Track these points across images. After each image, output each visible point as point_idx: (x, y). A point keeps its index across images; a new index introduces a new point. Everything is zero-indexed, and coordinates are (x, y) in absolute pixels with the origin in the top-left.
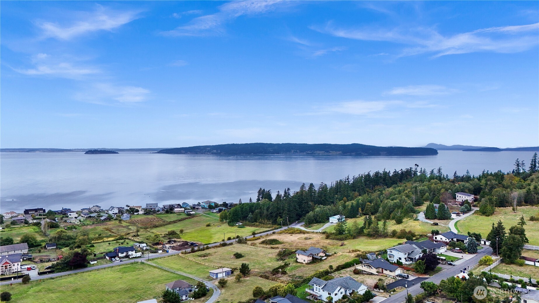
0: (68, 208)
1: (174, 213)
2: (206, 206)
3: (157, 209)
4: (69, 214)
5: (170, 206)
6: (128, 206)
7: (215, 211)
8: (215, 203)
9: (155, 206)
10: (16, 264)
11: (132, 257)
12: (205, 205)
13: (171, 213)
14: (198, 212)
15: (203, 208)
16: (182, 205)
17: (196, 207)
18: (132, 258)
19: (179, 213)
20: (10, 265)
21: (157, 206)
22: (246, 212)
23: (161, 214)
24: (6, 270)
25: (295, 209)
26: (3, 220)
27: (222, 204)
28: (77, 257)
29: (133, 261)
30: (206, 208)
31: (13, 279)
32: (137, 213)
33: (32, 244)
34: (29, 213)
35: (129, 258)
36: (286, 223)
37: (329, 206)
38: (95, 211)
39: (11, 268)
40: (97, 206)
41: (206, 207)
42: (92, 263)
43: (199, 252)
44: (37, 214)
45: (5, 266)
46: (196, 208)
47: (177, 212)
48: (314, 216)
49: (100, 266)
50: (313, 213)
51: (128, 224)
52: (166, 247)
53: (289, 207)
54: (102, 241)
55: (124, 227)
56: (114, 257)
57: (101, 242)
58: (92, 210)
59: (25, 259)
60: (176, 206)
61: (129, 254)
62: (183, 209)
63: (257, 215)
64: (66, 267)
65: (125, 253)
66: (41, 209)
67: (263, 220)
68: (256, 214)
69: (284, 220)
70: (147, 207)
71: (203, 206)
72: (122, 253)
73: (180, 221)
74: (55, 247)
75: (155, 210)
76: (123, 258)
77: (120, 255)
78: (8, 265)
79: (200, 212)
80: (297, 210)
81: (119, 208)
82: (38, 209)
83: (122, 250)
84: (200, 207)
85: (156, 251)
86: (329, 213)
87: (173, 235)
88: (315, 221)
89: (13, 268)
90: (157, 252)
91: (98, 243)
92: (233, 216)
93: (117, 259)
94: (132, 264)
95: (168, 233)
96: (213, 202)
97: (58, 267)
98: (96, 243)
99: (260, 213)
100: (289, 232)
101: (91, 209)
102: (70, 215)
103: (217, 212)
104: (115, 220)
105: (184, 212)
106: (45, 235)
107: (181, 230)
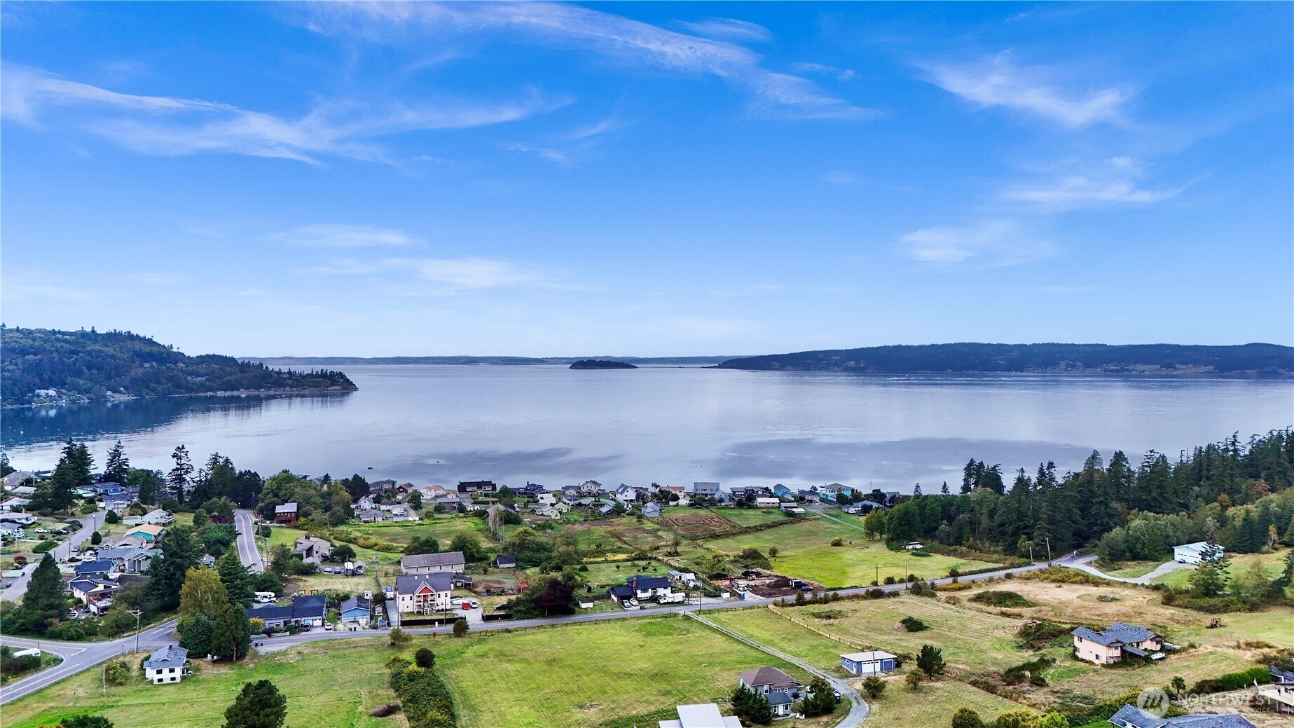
0: (537, 483)
1: (757, 508)
2: (832, 496)
3: (717, 496)
4: (540, 496)
5: (746, 490)
6: (656, 486)
7: (852, 510)
8: (853, 490)
9: (715, 488)
10: (442, 594)
11: (666, 601)
12: (828, 493)
13: (750, 507)
14: (811, 510)
15: (822, 500)
16: (773, 491)
17: (808, 498)
18: (664, 603)
19: (768, 510)
20: (432, 595)
21: (717, 490)
22: (932, 518)
23: (726, 507)
24: (426, 604)
25: (1070, 518)
26: (421, 503)
27: (871, 495)
28: (555, 589)
29: (666, 610)
30: (830, 502)
31: (437, 623)
32: (675, 503)
33: (472, 555)
34: (467, 490)
35: (659, 603)
36: (1043, 553)
37: (1172, 517)
38: (589, 493)
39: (434, 601)
40: (594, 483)
41: (830, 498)
42: (584, 606)
43: (816, 606)
44: (481, 493)
45: (424, 596)
46: (808, 500)
47: (763, 505)
48: (1126, 541)
49: (599, 615)
50: (1124, 532)
51: (657, 527)
52: (738, 587)
53: (1053, 511)
54: (603, 559)
55: (647, 532)
56: (628, 598)
57: (602, 562)
58: (584, 490)
59: (459, 584)
60: (760, 493)
61: (658, 594)
62: (777, 500)
63: (961, 527)
64: (535, 609)
65: (650, 590)
66: (489, 483)
67: (978, 542)
68: (961, 525)
69: (1037, 545)
70: (696, 490)
71: (824, 497)
72: (645, 590)
73: (769, 527)
74: (514, 565)
75: (713, 499)
76: (646, 601)
77: (640, 594)
78: (429, 594)
79: (817, 509)
80: (1074, 522)
81: (637, 490)
82: (483, 482)
83: (645, 584)
84: (817, 499)
85: (717, 594)
86: (1172, 534)
87: (754, 558)
88: (1128, 554)
89: (439, 601)
90: (719, 596)
91: (596, 562)
92: (900, 525)
93: (634, 604)
94: (665, 616)
95: (742, 554)
96: (848, 488)
97: (519, 608)
98: (591, 563)
99: (971, 522)
100: (1053, 577)
101: (582, 489)
102: (542, 498)
103: (858, 514)
104: (628, 514)
105: (779, 507)
106: (495, 537)
107: (771, 550)
